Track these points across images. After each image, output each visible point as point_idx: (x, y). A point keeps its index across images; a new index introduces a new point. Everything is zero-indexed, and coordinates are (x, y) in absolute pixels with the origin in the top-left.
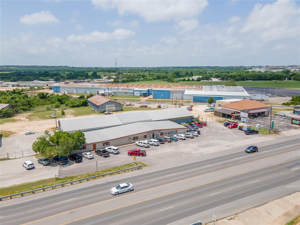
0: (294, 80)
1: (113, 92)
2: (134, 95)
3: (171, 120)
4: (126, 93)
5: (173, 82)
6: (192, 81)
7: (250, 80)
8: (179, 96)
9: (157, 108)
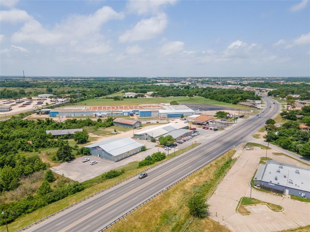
0: (198, 95)
1: (108, 114)
2: (123, 115)
3: (183, 128)
4: (117, 114)
5: (119, 100)
6: (131, 98)
7: (171, 96)
8: (156, 114)
9: (156, 123)
